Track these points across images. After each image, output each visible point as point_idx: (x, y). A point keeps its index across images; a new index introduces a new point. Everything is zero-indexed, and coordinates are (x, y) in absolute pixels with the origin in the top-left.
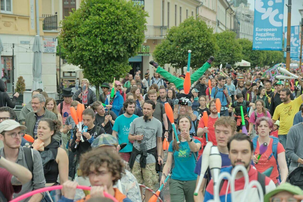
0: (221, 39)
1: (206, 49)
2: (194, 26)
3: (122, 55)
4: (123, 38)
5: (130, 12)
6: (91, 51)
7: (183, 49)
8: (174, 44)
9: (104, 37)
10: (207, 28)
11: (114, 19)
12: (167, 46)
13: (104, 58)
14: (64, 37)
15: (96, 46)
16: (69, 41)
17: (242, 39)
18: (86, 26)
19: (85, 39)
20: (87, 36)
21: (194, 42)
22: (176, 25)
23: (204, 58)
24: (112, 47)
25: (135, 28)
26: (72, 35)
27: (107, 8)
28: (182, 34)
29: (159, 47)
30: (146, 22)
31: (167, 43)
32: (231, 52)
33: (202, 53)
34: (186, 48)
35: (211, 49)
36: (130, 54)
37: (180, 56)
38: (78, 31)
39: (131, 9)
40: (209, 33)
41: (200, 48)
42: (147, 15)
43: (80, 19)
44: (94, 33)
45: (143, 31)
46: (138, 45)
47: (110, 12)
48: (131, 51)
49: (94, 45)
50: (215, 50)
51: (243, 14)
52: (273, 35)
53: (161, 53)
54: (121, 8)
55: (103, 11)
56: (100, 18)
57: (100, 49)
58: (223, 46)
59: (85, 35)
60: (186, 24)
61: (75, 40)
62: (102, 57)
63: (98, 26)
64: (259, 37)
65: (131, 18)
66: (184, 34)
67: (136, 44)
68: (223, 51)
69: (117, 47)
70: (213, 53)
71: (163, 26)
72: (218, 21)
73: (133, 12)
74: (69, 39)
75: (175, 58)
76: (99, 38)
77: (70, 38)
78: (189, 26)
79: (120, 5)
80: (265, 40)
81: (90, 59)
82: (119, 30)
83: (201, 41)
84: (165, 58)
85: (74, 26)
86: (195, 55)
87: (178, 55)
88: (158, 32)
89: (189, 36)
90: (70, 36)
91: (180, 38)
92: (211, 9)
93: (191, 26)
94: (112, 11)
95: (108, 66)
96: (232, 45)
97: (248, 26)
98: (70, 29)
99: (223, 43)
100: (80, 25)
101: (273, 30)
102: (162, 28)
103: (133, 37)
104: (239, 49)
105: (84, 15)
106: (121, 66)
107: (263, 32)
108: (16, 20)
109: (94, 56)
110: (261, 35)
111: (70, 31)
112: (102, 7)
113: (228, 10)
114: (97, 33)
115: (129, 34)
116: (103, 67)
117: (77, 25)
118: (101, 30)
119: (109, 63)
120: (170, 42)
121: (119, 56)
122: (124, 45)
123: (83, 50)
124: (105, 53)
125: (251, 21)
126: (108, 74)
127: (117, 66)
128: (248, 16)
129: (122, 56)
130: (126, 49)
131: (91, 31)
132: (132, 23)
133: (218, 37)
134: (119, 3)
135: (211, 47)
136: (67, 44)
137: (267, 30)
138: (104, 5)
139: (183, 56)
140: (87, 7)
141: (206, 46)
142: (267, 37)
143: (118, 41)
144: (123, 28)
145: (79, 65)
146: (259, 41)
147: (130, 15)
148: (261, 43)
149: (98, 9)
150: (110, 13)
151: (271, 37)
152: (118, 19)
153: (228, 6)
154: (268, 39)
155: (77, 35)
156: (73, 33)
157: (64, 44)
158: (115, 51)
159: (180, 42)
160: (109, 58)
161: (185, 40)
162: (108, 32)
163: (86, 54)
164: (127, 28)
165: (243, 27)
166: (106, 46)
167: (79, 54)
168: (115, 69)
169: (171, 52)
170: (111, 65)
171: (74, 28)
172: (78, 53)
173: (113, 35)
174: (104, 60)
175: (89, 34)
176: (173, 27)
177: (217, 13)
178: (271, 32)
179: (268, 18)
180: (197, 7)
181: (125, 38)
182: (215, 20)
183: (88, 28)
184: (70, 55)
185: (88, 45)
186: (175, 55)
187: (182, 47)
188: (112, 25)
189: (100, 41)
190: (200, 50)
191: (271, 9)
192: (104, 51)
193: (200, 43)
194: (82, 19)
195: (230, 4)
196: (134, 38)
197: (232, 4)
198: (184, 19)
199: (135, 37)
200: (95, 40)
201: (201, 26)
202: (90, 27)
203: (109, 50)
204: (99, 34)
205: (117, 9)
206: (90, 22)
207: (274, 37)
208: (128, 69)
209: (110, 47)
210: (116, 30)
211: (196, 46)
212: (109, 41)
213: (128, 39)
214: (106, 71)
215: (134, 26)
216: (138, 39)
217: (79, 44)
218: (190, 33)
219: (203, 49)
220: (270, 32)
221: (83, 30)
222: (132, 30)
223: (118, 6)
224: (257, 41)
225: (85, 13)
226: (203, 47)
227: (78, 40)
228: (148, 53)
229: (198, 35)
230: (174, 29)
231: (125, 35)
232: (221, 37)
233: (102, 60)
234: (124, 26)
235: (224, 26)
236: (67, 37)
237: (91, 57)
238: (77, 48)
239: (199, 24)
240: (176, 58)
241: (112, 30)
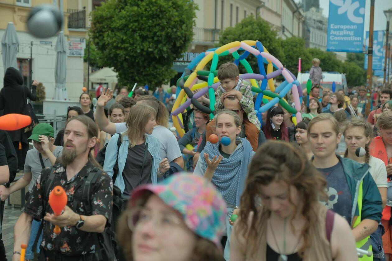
2: (254, 27)
3: (165, 56)
4: (167, 34)
5: (176, 3)
6: (128, 50)
9: (143, 33)
10: (270, 30)
11: (156, 10)
13: (143, 59)
14: (94, 32)
15: (133, 44)
16: (101, 38)
17: (312, 49)
18: (122, 18)
19: (120, 35)
20: (123, 31)
22: (231, 25)
24: (153, 45)
25: (182, 23)
26: (104, 30)
30: (195, 17)
36: (175, 56)
38: (112, 24)
40: (273, 36)
42: (197, 8)
43: (115, 10)
44: (132, 27)
45: (191, 27)
46: (185, 44)
48: (176, 51)
49: (131, 42)
51: (314, 20)
52: (352, 33)
56: (139, 9)
57: (138, 47)
58: (289, 55)
59: (121, 30)
60: (244, 25)
61: (108, 36)
62: (140, 57)
63: (136, 19)
64: (335, 36)
65: (177, 11)
67: (182, 43)
69: (160, 46)
71: (215, 29)
72: (284, 27)
73: (180, 3)
74: (100, 35)
76: (138, 34)
77: (101, 33)
78: (247, 27)
80: (342, 39)
81: (126, 60)
82: (162, 25)
85: (106, 19)
88: (209, 36)
90: (101, 31)
92: (275, 11)
95: (148, 69)
97: (320, 36)
98: (102, 22)
100: (114, 18)
101: (352, 27)
102: (214, 31)
103: (179, 34)
105: (119, 5)
106: (163, 69)
107: (340, 29)
109: (130, 56)
110: (337, 33)
111: (101, 25)
113: (296, 14)
114: (135, 28)
115: (175, 30)
116: (142, 70)
117: (111, 17)
118: (140, 24)
119: (149, 65)
121: (162, 57)
122: (168, 43)
123: (117, 48)
124: (144, 53)
126: (147, 79)
127: (159, 69)
128: (321, 22)
129: (166, 57)
130: (170, 49)
131: (128, 25)
132: (178, 16)
133: (283, 44)
136: (99, 41)
137: (344, 27)
142: (344, 36)
143: (160, 38)
144: (167, 23)
145: (113, 68)
146: (334, 41)
147: (176, 6)
148: (337, 43)
150: (152, 4)
151: (349, 36)
152: (161, 11)
153: (295, 9)
154: (345, 38)
155: (111, 30)
156: (106, 27)
157: (94, 41)
158: (157, 50)
160: (150, 58)
162: (149, 26)
163: (121, 53)
164: (172, 23)
165: (314, 36)
166: (146, 44)
167: (113, 53)
168: (156, 72)
170: (151, 69)
171: (106, 21)
172: (111, 52)
173: (155, 30)
174: (143, 62)
175: (126, 29)
176: (228, 28)
177: (282, 17)
178: (350, 30)
180: (258, 8)
181: (169, 34)
182: (279, 25)
183: (124, 21)
184: (101, 55)
185: (123, 42)
188: (153, 18)
189: (138, 38)
191: (350, 1)
192: (142, 50)
194: (117, 11)
195: (298, 6)
197: (301, 7)
198: (241, 18)
199: (182, 34)
200: (132, 37)
201: (262, 26)
202: (126, 20)
203: (150, 50)
204: (137, 29)
206: (126, 14)
207: (353, 36)
208: (172, 73)
209: (151, 45)
210: (159, 25)
212: (149, 38)
213: (173, 36)
214: (145, 75)
216: (185, 37)
217: (113, 41)
220: (347, 29)
221: (117, 23)
222: (178, 26)
224: (332, 41)
225: (121, 4)
227: (111, 35)
230: (229, 31)
231: (168, 31)
232: (286, 44)
233: (140, 61)
234: (168, 20)
235: (290, 33)
236: (98, 32)
237: (127, 57)
238: (110, 46)
239: (260, 25)
241: (154, 25)
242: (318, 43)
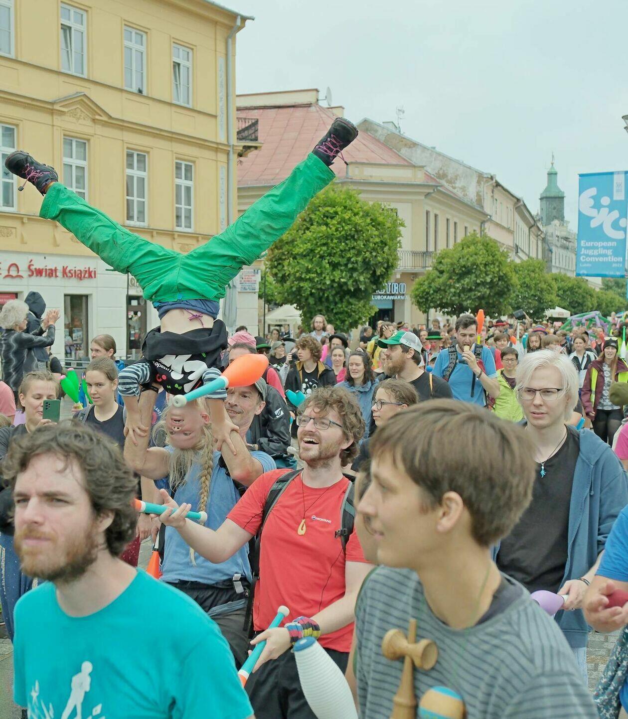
0: (521, 272)
1: (498, 284)
2: (477, 248)
3: (362, 287)
4: (364, 260)
5: (376, 219)
6: (314, 282)
7: (460, 284)
8: (445, 275)
9: (334, 260)
10: (499, 251)
11: (351, 230)
12: (433, 280)
13: (334, 292)
14: (271, 260)
15: (321, 273)
16: (280, 267)
17: (556, 274)
18: (307, 242)
19: (305, 263)
20: (308, 257)
21: (478, 273)
22: (447, 246)
23: (495, 300)
24: (346, 275)
25: (384, 245)
26: (284, 257)
27: (340, 213)
28: (458, 261)
29: (422, 282)
30: (401, 235)
31: (434, 275)
32: (538, 293)
33: (491, 292)
34: (465, 283)
35: (505, 285)
36: (374, 287)
37: (454, 296)
38: (294, 249)
39: (378, 215)
40: (504, 259)
41: (487, 283)
42: (402, 225)
43: (297, 231)
44: (319, 252)
45: (395, 250)
46: (388, 271)
47: (344, 220)
48: (377, 281)
49: (319, 271)
50: (512, 285)
51: (558, 237)
52: (610, 252)
53: (423, 292)
54: (361, 214)
55: (332, 218)
56: (328, 229)
57: (327, 278)
58: (525, 283)
59: (305, 256)
60: (465, 245)
61: (288, 265)
62: (330, 290)
63: (325, 241)
64: (587, 255)
65: (377, 229)
66: (461, 260)
67: (384, 270)
68: (526, 291)
69: (355, 275)
70: (509, 290)
71: (427, 251)
72: (517, 246)
73: (381, 219)
74: (279, 264)
75: (447, 299)
76: (327, 261)
77: (280, 262)
78: (469, 247)
79: (360, 209)
80: (597, 260)
81: (312, 294)
82: (358, 248)
83: (490, 271)
84: (430, 298)
85: (287, 243)
86: (479, 294)
87: (451, 295)
88: (419, 261)
89: (469, 264)
90: (280, 259)
91: (455, 267)
92: (506, 226)
93: (472, 247)
94: (347, 217)
95: (340, 306)
96: (540, 281)
97: (566, 257)
98: (281, 248)
99: (524, 278)
100: (296, 241)
101: (610, 244)
102: (426, 254)
103: (379, 259)
104: (551, 287)
105: (303, 225)
106: (360, 305)
107: (594, 248)
108: (198, 241)
109: (318, 289)
110: (590, 252)
111: (281, 251)
112: (332, 211)
113: (533, 229)
114: (324, 253)
115: (374, 254)
116: (332, 307)
117: (293, 241)
118: (330, 248)
119: (341, 300)
120: (438, 274)
121: (357, 290)
122: (365, 272)
123: (300, 279)
124: (335, 285)
125: (570, 247)
126: (339, 318)
127: (355, 305)
128: (566, 239)
129: (363, 289)
130: (369, 279)
131: (315, 250)
132: (378, 236)
133: (516, 269)
134: (358, 205)
135: (505, 282)
136: (277, 271)
137: (600, 244)
138: (334, 209)
139: (459, 296)
140: (308, 213)
141: (497, 279)
142: (599, 256)
143: (356, 265)
144: (364, 245)
145: (295, 305)
146: (586, 262)
147: (376, 224)
148: (590, 265)
149: (324, 216)
150: (344, 222)
151: (606, 256)
152: (356, 231)
153: (532, 222)
154: (601, 259)
155: (292, 256)
156: (286, 253)
157: (271, 271)
158: (352, 280)
159: (456, 273)
160: (343, 292)
161: (464, 269)
162: (341, 251)
163: (306, 285)
164: (371, 245)
165: (557, 257)
166: (337, 274)
167: (295, 286)
168: (351, 309)
169: (439, 289)
170: (344, 304)
171: (287, 246)
172: (292, 285)
173: (349, 255)
174: (334, 296)
175: (311, 255)
176: (444, 249)
177: (515, 233)
178: (607, 248)
179: (602, 224)
180: (483, 223)
181: (367, 260)
182: (511, 244)
183: (309, 246)
184: (280, 289)
185: (308, 271)
186: (447, 294)
187: (458, 281)
188: (347, 239)
189: (327, 266)
190: (488, 286)
191: (607, 210)
192: (333, 281)
193: (487, 275)
194: (301, 232)
195: (536, 219)
196: (381, 261)
197: (539, 220)
198: (461, 237)
199: (383, 258)
200: (319, 264)
201: (489, 246)
202: (312, 245)
203: (342, 280)
204: (326, 255)
205: (355, 215)
206: (312, 236)
207: (611, 256)
208: (371, 310)
209: (344, 275)
210: (353, 248)
211: (481, 279)
212: (341, 266)
213: (372, 262)
214: (336, 313)
215: (382, 242)
216: (388, 263)
217: (295, 270)
218: (471, 259)
219: (492, 285)
220: (603, 247)
221: (301, 248)
222: (379, 248)
223: (356, 210)
224: (583, 263)
225: (305, 223)
226: (492, 281)
227: (293, 264)
228: (403, 295)
229: (484, 262)
230: (446, 254)
231: (367, 255)
232: (521, 269)
233: (330, 295)
234: (366, 241)
235: (526, 254)
236: (276, 261)
237: (313, 291)
238: (292, 277)
239: (485, 244)
240: (449, 298)
241: (347, 248)
242: (563, 267)
